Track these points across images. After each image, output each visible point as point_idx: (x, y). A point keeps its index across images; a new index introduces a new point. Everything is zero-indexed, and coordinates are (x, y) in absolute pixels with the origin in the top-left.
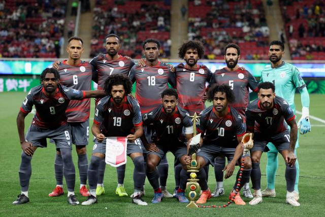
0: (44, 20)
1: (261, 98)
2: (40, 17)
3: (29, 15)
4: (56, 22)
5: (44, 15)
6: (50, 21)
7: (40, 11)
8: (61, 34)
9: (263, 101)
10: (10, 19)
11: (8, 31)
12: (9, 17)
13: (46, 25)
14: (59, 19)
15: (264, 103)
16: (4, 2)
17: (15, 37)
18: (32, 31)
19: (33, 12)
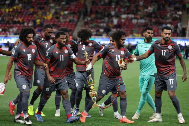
0: (168, 12)
1: (164, 35)
2: (166, 10)
3: (159, 9)
4: (176, 13)
5: (168, 9)
6: (172, 12)
7: (166, 6)
8: (179, 21)
9: (166, 37)
10: (146, 12)
11: (145, 19)
12: (146, 10)
13: (170, 15)
14: (179, 11)
15: (166, 38)
16: (143, 1)
17: (149, 24)
18: (161, 19)
19: (161, 7)
